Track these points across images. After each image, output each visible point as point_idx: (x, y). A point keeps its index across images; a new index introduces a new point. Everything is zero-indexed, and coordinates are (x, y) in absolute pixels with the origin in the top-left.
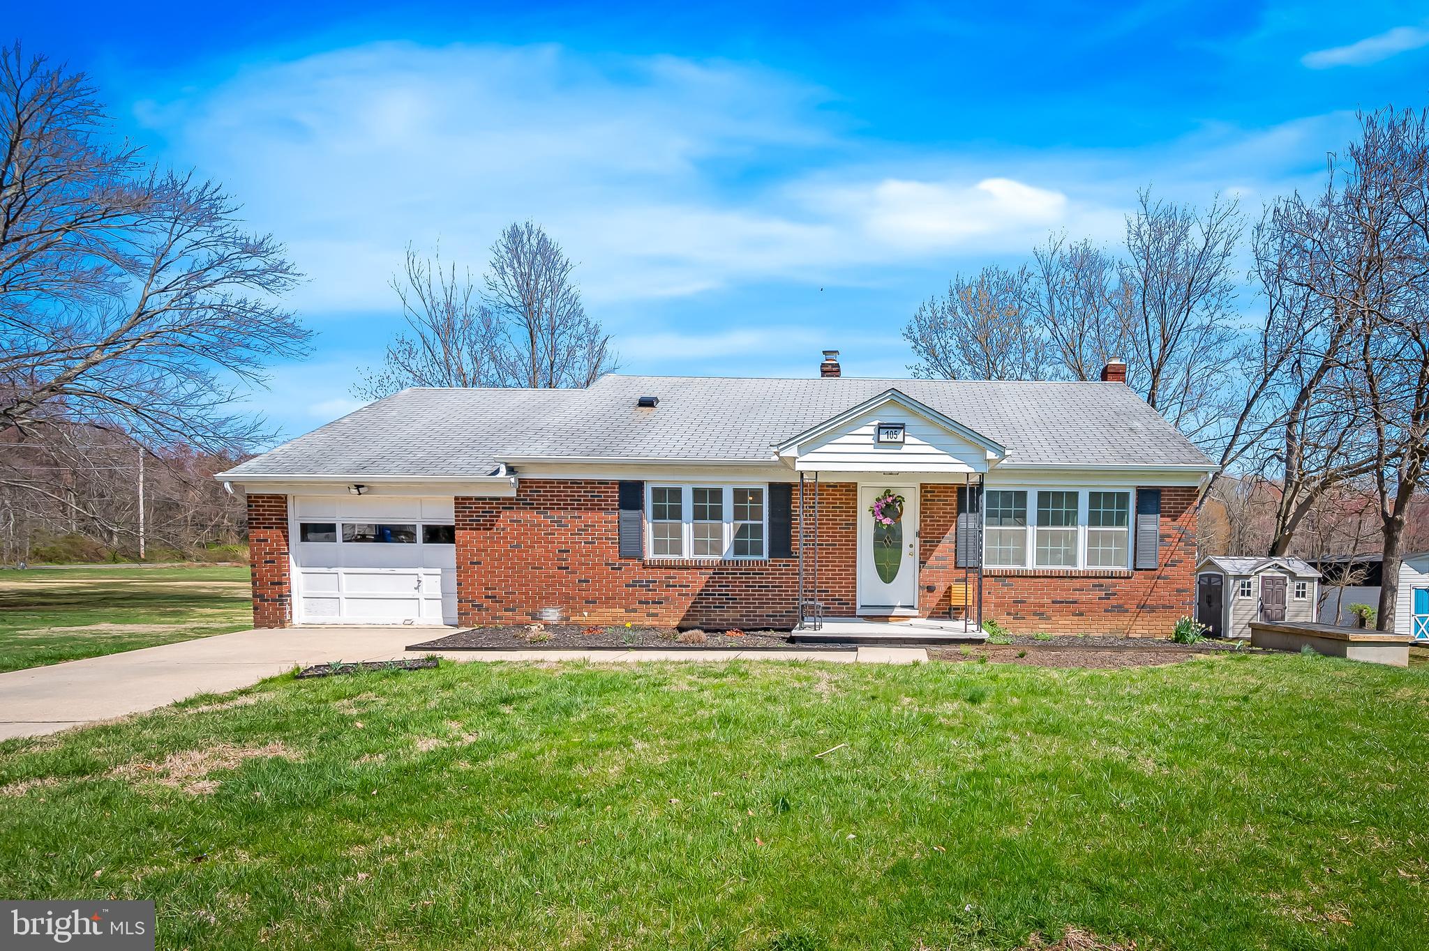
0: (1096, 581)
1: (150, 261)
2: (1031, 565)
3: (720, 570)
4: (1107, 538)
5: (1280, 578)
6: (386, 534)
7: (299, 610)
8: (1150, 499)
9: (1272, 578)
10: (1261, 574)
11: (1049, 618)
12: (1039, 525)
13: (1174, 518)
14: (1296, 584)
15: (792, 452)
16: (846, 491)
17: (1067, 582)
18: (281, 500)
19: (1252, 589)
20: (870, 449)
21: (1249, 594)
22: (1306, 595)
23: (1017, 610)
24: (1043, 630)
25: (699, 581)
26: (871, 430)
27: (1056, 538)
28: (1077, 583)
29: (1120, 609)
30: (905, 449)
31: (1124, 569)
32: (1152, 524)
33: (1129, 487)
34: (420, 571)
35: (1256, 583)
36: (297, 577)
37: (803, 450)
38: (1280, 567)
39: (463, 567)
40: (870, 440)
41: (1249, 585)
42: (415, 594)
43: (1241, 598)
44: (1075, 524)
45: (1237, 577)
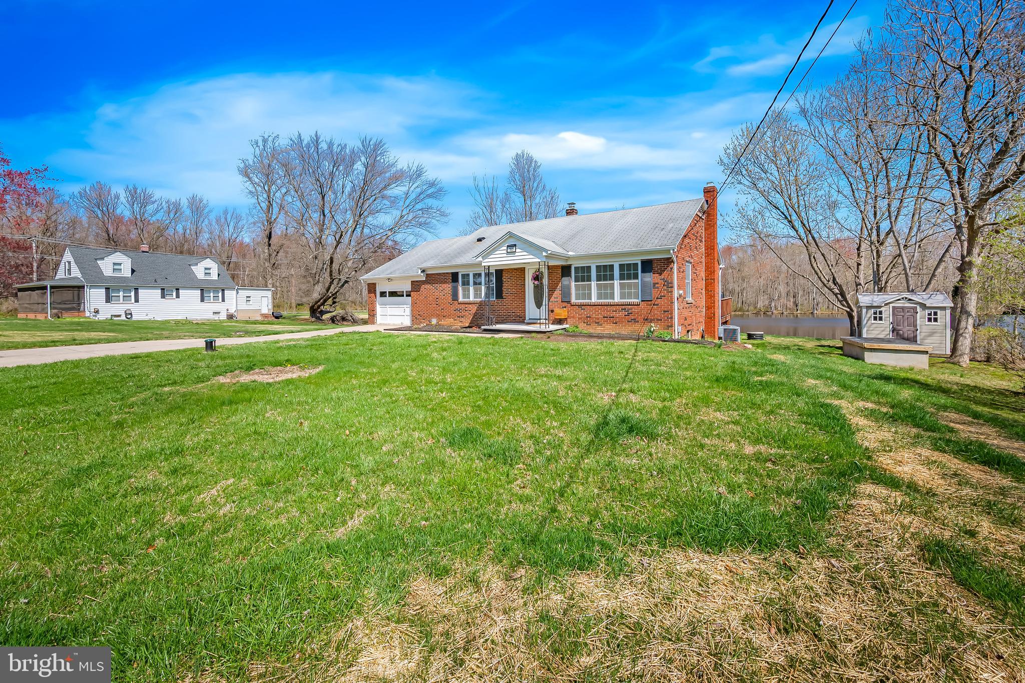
0: (623, 307)
1: (404, 196)
2: (594, 299)
3: (481, 305)
4: (629, 285)
5: (912, 308)
6: (393, 294)
7: (379, 319)
8: (648, 266)
9: (903, 308)
10: (891, 305)
11: (601, 325)
12: (597, 281)
13: (660, 274)
14: (927, 312)
15: (480, 259)
16: (520, 271)
17: (609, 308)
18: (374, 284)
19: (883, 316)
20: (505, 255)
21: (881, 319)
22: (939, 320)
23: (588, 320)
24: (599, 330)
25: (474, 309)
26: (505, 248)
27: (606, 286)
28: (614, 308)
29: (635, 321)
30: (517, 254)
31: (636, 301)
32: (649, 278)
33: (637, 260)
34: (405, 306)
35: (887, 312)
36: (379, 309)
37: (484, 258)
38: (910, 300)
39: (414, 304)
40: (505, 252)
41: (881, 313)
42: (403, 314)
43: (873, 322)
44: (613, 279)
45: (868, 308)
